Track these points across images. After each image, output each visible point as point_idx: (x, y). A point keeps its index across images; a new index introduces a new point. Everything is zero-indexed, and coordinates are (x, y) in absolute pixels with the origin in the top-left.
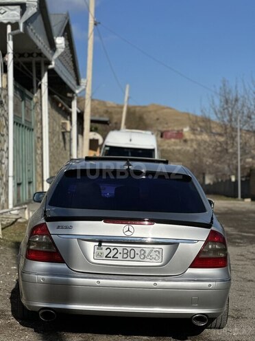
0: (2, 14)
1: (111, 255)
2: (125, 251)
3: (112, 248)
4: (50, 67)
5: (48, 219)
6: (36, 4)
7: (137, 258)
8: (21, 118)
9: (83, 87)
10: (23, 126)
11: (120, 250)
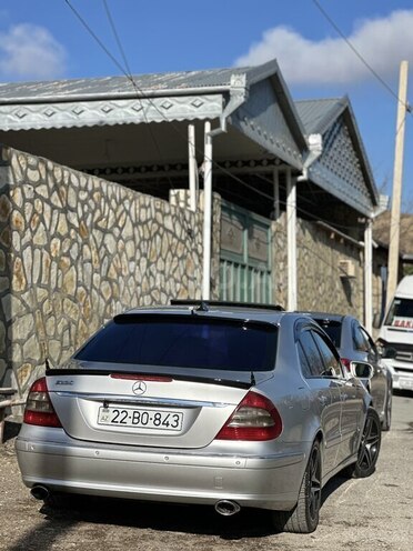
0: (198, 107)
1: (118, 419)
2: (137, 415)
3: (120, 411)
4: (300, 178)
5: (50, 372)
6: (244, 90)
7: (151, 424)
8: (242, 255)
9: (384, 208)
10: (243, 266)
11: (130, 413)
